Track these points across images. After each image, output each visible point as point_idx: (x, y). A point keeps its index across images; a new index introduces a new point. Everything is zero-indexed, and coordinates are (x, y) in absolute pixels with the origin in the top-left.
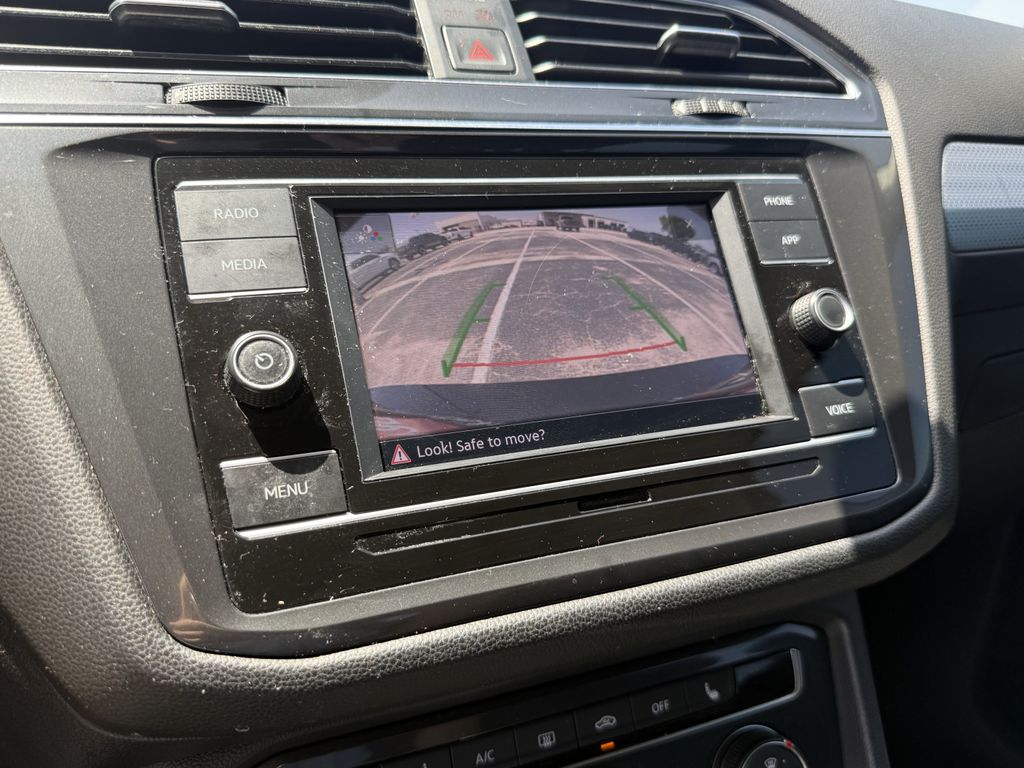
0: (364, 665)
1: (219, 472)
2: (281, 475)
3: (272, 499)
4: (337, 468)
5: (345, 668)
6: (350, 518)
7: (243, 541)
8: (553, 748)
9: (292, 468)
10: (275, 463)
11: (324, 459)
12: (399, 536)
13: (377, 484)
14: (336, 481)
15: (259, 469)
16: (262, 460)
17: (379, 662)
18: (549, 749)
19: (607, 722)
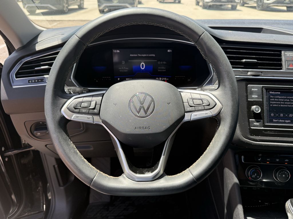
0: (262, 144)
1: (249, 120)
2: (256, 122)
3: (255, 125)
4: (262, 122)
5: (260, 144)
6: (263, 128)
7: (251, 128)
8: (278, 161)
9: (258, 122)
10: (256, 121)
11: (261, 121)
12: (268, 131)
13: (266, 125)
14: (262, 124)
15: (254, 121)
16: (254, 120)
17: (264, 144)
18: (277, 161)
19: (287, 160)
